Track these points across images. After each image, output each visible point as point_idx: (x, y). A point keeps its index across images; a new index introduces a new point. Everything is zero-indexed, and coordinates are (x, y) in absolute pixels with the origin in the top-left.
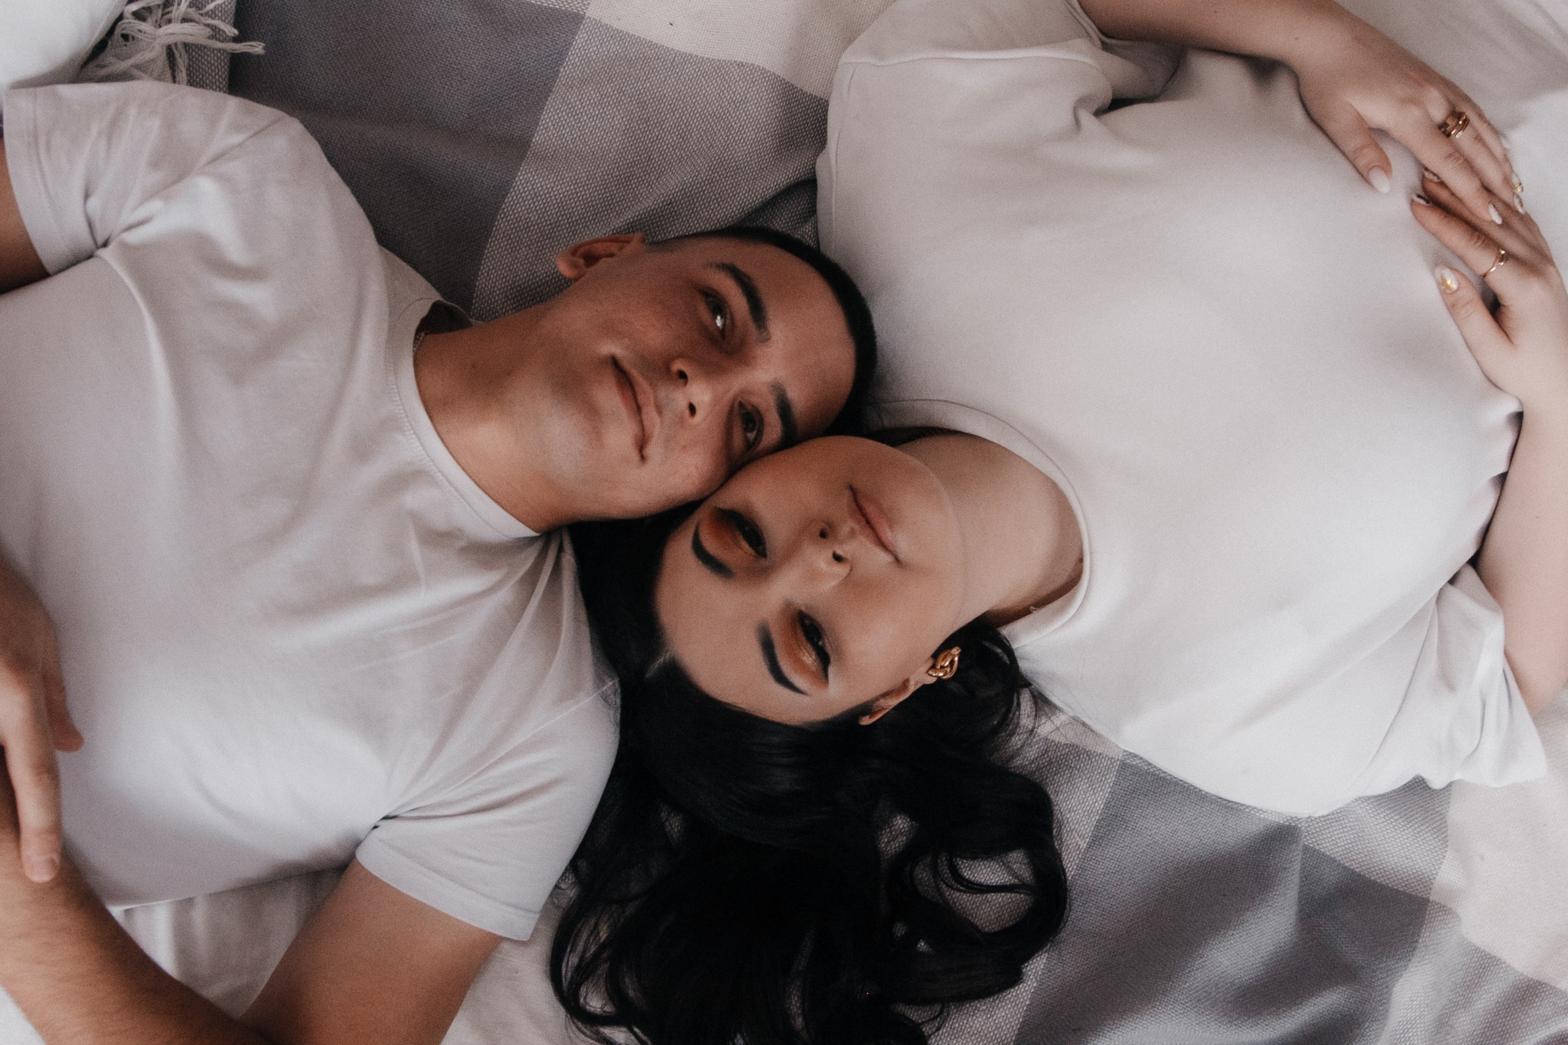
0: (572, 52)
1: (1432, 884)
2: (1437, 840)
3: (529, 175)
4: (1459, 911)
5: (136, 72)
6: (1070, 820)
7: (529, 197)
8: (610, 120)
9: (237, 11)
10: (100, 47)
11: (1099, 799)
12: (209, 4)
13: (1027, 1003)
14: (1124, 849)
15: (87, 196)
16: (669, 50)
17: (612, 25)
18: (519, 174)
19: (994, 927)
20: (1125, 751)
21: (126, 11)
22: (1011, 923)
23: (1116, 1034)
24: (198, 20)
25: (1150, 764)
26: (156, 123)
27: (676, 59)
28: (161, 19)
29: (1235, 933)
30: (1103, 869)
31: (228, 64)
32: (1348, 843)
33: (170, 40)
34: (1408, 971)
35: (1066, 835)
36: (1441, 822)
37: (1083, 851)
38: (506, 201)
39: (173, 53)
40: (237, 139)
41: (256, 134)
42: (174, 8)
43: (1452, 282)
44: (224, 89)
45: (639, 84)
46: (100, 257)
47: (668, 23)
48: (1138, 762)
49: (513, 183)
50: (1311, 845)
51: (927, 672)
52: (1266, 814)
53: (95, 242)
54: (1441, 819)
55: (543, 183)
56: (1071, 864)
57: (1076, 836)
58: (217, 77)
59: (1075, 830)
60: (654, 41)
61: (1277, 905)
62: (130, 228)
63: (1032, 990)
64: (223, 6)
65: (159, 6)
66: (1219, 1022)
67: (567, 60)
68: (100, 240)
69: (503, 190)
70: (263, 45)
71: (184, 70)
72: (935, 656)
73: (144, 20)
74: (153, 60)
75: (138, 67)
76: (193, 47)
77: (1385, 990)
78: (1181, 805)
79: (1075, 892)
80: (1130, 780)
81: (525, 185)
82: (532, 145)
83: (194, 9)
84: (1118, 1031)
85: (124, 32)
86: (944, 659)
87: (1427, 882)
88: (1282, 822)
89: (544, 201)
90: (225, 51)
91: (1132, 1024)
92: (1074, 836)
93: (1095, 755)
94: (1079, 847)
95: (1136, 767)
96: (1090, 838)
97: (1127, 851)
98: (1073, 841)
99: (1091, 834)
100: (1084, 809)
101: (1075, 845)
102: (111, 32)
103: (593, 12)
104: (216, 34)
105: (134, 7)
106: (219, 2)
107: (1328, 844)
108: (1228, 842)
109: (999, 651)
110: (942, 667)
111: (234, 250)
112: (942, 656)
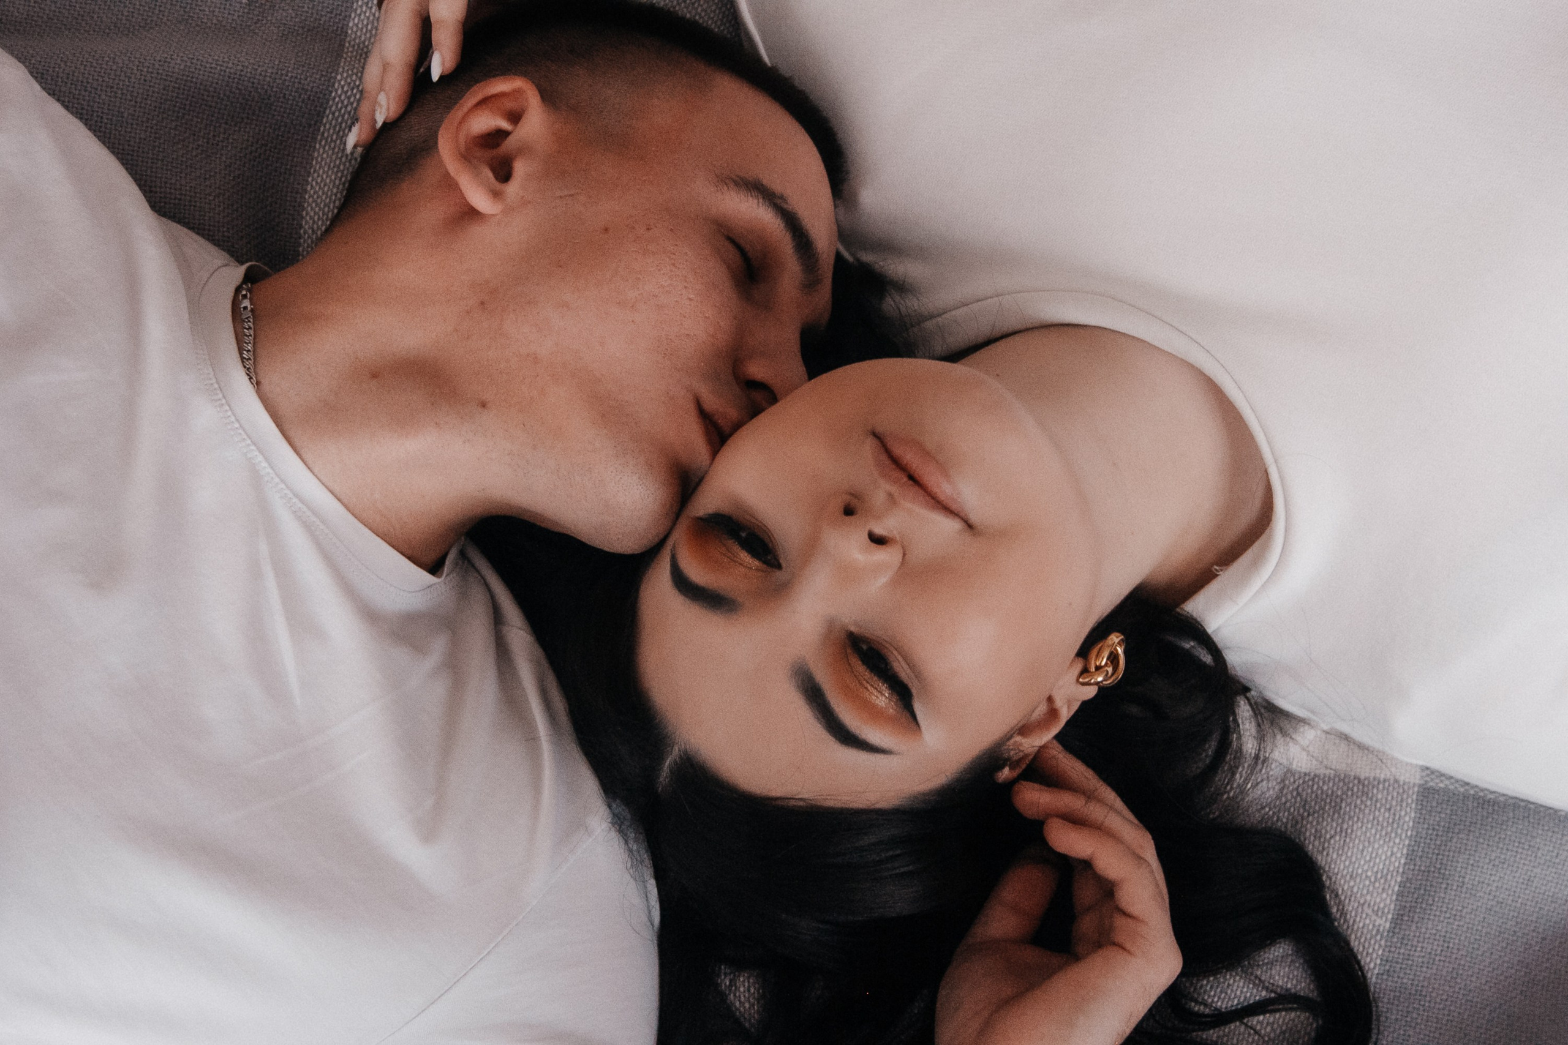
6: (1354, 890)
11: (1395, 850)
14: (1451, 920)
18: (339, 77)
20: (1422, 766)
25: (1468, 784)
30: (1423, 957)
35: (1353, 913)
37: (1386, 934)
48: (1447, 782)
51: (1078, 680)
56: (1371, 956)
57: (1370, 912)
59: (1366, 905)
69: (315, 105)
72: (1084, 652)
78: (1528, 838)
79: (1386, 1000)
80: (1440, 812)
82: (350, 32)
86: (1098, 656)
92: (1367, 915)
93: (1376, 783)
94: (1378, 930)
95: (1446, 790)
96: (1392, 912)
97: (1456, 923)
98: (1367, 921)
99: (1392, 907)
100: (1375, 869)
101: (1371, 927)
109: (1188, 645)
110: (1098, 668)
112: (1094, 651)
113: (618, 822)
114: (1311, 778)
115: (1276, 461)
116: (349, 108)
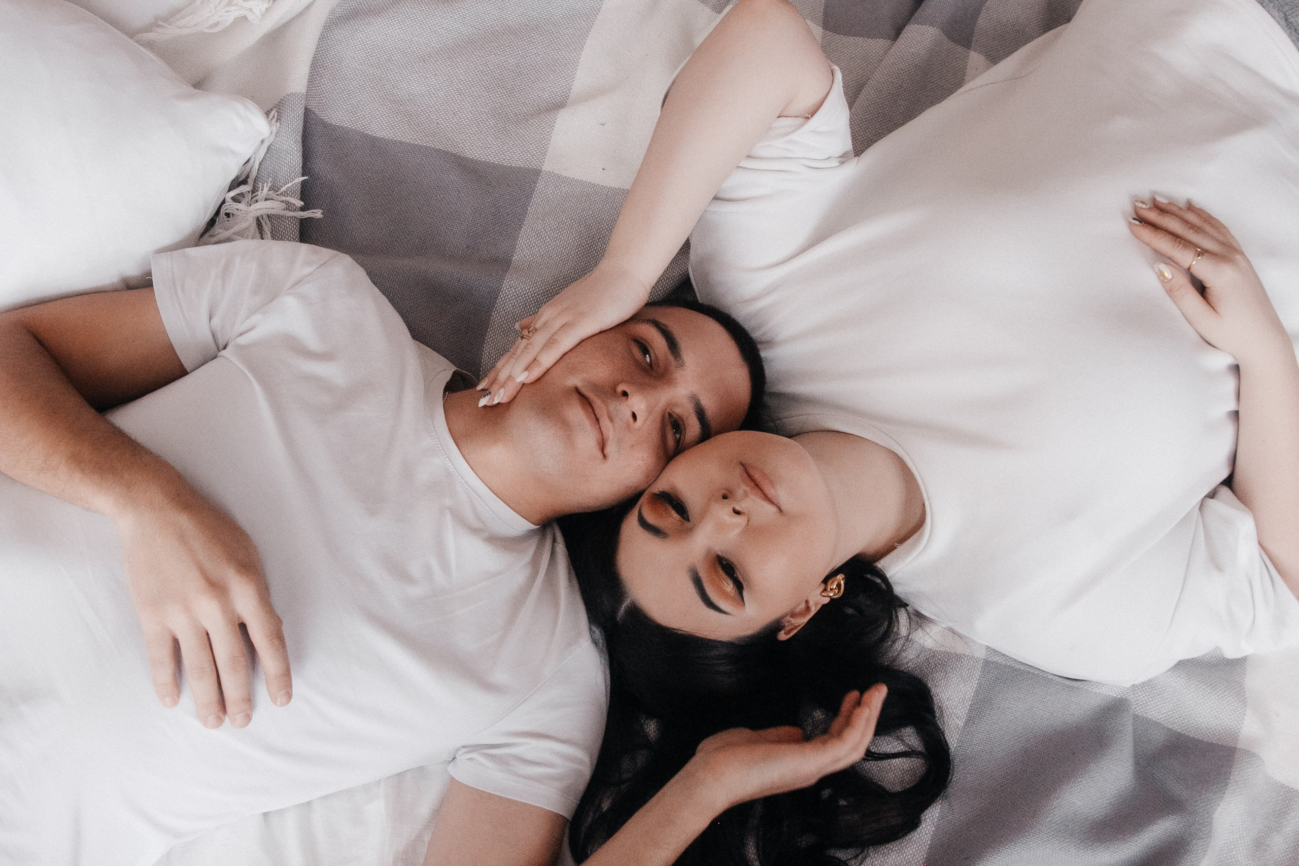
0: (535, 195)
1: (1238, 736)
2: (1238, 702)
3: (512, 282)
4: (1261, 755)
6: (949, 706)
7: (513, 298)
8: (566, 240)
9: (302, 190)
10: (212, 223)
11: (969, 689)
12: (282, 187)
13: (929, 843)
14: (992, 725)
15: (210, 319)
16: (604, 187)
17: (562, 174)
18: (505, 282)
19: (898, 789)
20: (988, 647)
21: (227, 197)
22: (911, 785)
23: (997, 858)
24: (276, 199)
26: (254, 266)
27: (609, 193)
28: (251, 200)
30: (978, 741)
31: (298, 226)
32: (1169, 711)
33: (258, 214)
34: (1223, 801)
35: (947, 718)
36: (1239, 689)
37: (961, 728)
38: (497, 302)
39: (261, 223)
40: (308, 270)
41: (320, 266)
42: (259, 193)
43: (1168, 273)
44: (297, 239)
45: (584, 213)
46: (221, 356)
47: (601, 168)
49: (501, 288)
50: (1140, 714)
51: (821, 594)
53: (218, 349)
54: (1240, 686)
55: (522, 287)
56: (953, 739)
57: (955, 718)
58: (291, 236)
59: (953, 714)
60: (593, 182)
61: (1116, 758)
62: (241, 335)
63: (932, 833)
64: (292, 188)
65: (249, 192)
66: (1078, 848)
67: (532, 201)
68: (221, 344)
69: (494, 295)
70: (322, 211)
71: (269, 232)
72: (826, 581)
73: (240, 202)
74: (247, 229)
75: (237, 232)
76: (272, 216)
77: (1206, 816)
78: (1032, 688)
80: (992, 673)
81: (509, 289)
82: (513, 262)
83: (273, 192)
84: (998, 856)
85: (226, 211)
87: (1235, 736)
88: (1115, 695)
89: (524, 299)
90: (295, 217)
91: (1009, 850)
92: (953, 719)
93: (964, 656)
94: (958, 726)
96: (965, 718)
97: (995, 726)
98: (953, 722)
99: (966, 716)
100: (959, 698)
101: (954, 725)
102: (217, 213)
103: (547, 167)
104: (289, 206)
105: (233, 193)
106: (289, 185)
107: (1154, 713)
108: (1073, 713)
109: (879, 581)
110: (831, 589)
111: (313, 342)
112: (830, 581)
114: (934, 652)
115: (928, 499)
116: (509, 296)
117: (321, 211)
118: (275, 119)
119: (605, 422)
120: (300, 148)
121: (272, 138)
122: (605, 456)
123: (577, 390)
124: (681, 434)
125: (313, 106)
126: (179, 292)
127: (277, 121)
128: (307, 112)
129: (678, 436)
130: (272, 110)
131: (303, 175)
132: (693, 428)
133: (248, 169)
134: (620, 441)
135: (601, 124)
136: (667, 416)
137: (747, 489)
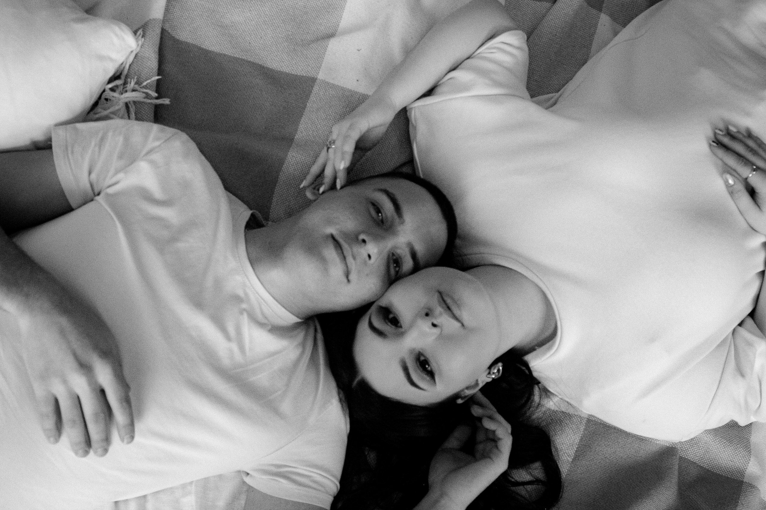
0: (312, 95)
1: (745, 473)
2: (745, 452)
3: (294, 153)
4: (758, 487)
5: (112, 116)
6: (563, 448)
7: (294, 163)
9: (157, 85)
10: (96, 104)
11: (577, 437)
12: (144, 82)
14: (590, 461)
15: (90, 173)
16: (356, 93)
17: (330, 82)
18: (289, 153)
20: (589, 414)
21: (107, 87)
22: (536, 498)
24: (139, 90)
25: (601, 420)
26: (121, 139)
27: (361, 96)
28: (122, 91)
29: (646, 501)
30: (580, 471)
31: (153, 109)
32: (702, 455)
33: (127, 100)
35: (561, 455)
36: (747, 443)
37: (570, 463)
38: (284, 166)
39: (128, 106)
40: (157, 143)
41: (166, 141)
42: (128, 85)
43: (731, 182)
46: (96, 200)
47: (356, 80)
48: (595, 418)
49: (287, 157)
50: (684, 457)
51: (486, 376)
52: (660, 442)
53: (94, 193)
54: (747, 441)
57: (567, 455)
58: (149, 115)
59: (565, 453)
60: (350, 88)
61: (667, 486)
62: (109, 186)
64: (151, 83)
65: (121, 85)
67: (310, 99)
68: (96, 192)
69: (281, 162)
71: (134, 114)
72: (490, 367)
73: (115, 91)
74: (119, 110)
75: (114, 113)
76: (136, 102)
78: (617, 439)
79: (566, 484)
80: (592, 428)
81: (292, 158)
82: (295, 140)
83: (137, 86)
85: (106, 97)
87: (742, 473)
88: (668, 445)
89: (301, 165)
90: (152, 104)
92: (565, 456)
93: (574, 416)
94: (568, 461)
95: (595, 421)
97: (592, 462)
98: (565, 458)
99: (573, 455)
100: (570, 443)
101: (566, 460)
102: (100, 98)
103: (321, 76)
104: (148, 96)
105: (110, 86)
106: (149, 81)
107: (692, 456)
108: (641, 456)
109: (524, 368)
110: (493, 373)
111: (157, 193)
112: (493, 368)
113: (341, 400)
114: (555, 412)
117: (169, 100)
118: (141, 36)
119: (350, 259)
120: (157, 56)
121: (138, 49)
122: (349, 281)
123: (333, 237)
124: (399, 267)
125: (167, 27)
126: (70, 155)
127: (142, 37)
128: (163, 31)
129: (397, 269)
130: (139, 29)
131: (158, 75)
132: (408, 264)
133: (122, 68)
134: (359, 272)
135: (357, 50)
136: (391, 255)
137: (442, 310)
